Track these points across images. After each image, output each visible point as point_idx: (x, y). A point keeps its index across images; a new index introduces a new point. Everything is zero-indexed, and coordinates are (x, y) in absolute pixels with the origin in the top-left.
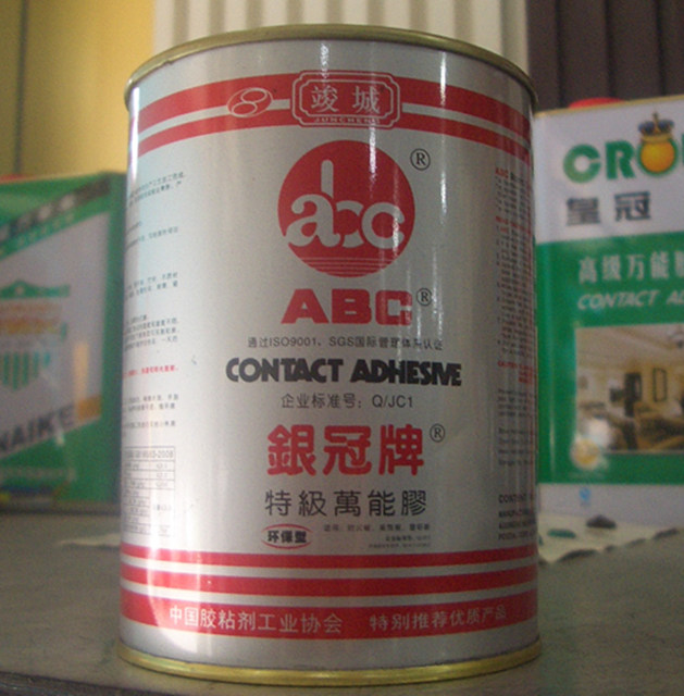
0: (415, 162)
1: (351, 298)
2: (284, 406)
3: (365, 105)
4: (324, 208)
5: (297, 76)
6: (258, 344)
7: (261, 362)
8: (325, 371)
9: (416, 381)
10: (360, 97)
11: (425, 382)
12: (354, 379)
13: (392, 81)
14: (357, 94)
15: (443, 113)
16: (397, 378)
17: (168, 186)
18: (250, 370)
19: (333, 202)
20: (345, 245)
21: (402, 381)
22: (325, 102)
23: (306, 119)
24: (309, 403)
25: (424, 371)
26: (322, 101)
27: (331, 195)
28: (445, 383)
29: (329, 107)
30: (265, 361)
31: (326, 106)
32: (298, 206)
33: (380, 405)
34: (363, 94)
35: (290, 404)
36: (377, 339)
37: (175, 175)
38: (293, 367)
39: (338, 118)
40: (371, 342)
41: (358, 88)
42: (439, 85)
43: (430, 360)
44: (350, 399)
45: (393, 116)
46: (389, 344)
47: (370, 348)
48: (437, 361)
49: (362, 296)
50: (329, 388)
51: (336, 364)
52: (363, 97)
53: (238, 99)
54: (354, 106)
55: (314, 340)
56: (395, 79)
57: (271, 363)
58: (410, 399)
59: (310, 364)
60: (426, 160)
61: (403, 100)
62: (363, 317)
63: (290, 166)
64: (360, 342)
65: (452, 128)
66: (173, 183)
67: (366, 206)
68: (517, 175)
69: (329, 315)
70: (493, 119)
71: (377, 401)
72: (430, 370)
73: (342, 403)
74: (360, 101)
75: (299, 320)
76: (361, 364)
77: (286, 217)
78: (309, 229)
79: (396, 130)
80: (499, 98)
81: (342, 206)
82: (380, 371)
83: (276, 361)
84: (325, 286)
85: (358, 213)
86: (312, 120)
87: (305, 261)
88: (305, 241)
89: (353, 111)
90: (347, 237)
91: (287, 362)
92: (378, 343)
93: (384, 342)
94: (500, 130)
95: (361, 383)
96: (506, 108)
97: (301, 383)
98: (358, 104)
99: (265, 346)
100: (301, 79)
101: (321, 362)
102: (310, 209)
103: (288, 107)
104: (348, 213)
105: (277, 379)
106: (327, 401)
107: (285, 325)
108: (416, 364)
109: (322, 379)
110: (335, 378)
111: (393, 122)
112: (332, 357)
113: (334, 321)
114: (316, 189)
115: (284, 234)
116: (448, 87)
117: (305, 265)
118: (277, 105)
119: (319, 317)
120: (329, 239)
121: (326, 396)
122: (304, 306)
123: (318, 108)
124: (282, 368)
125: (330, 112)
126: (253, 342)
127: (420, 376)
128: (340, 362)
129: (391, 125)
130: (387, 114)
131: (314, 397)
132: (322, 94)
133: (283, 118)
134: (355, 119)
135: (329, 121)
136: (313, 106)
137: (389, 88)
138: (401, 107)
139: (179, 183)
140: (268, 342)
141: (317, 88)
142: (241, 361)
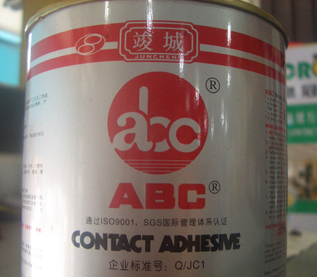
0: (209, 87)
1: (160, 190)
2: (111, 269)
3: (172, 46)
4: (141, 122)
5: (123, 25)
6: (93, 222)
7: (95, 236)
8: (141, 244)
9: (207, 249)
10: (169, 40)
11: (213, 250)
12: (162, 250)
13: (193, 28)
14: (167, 38)
15: (228, 51)
16: (194, 248)
17: (39, 103)
18: (87, 240)
19: (148, 118)
20: (156, 150)
21: (197, 250)
22: (143, 43)
23: (129, 56)
24: (129, 267)
25: (213, 241)
26: (140, 43)
27: (146, 112)
28: (228, 248)
29: (146, 47)
30: (97, 234)
31: (143, 46)
32: (122, 121)
33: (180, 268)
34: (171, 37)
35: (115, 267)
36: (179, 220)
37: (43, 95)
38: (117, 240)
39: (152, 55)
40: (175, 223)
41: (167, 33)
42: (226, 31)
43: (218, 233)
44: (158, 265)
45: (193, 53)
46: (188, 223)
47: (174, 226)
48: (223, 233)
49: (168, 188)
50: (143, 256)
51: (148, 239)
52: (171, 41)
53: (82, 42)
54: (164, 46)
55: (132, 220)
56: (195, 26)
57: (102, 236)
58: (203, 262)
59: (129, 239)
60: (217, 86)
61: (200, 42)
62: (169, 204)
63: (117, 91)
64: (166, 223)
65: (236, 62)
66: (42, 101)
67: (173, 120)
68: (278, 93)
69: (144, 204)
70: (262, 55)
71: (179, 265)
72: (217, 240)
73: (152, 267)
74: (169, 43)
75: (122, 206)
76: (167, 239)
77: (113, 129)
78: (129, 138)
79: (195, 64)
80: (266, 41)
81: (154, 121)
82: (181, 244)
83: (105, 235)
84: (141, 181)
85: (166, 126)
86: (134, 57)
87: (126, 162)
88: (127, 147)
89: (163, 50)
90: (157, 144)
91: (113, 237)
92: (180, 223)
93: (184, 222)
94: (267, 62)
95: (167, 253)
96: (270, 47)
97: (123, 252)
98: (167, 45)
99: (98, 224)
100: (126, 27)
101: (137, 238)
102: (131, 123)
103: (117, 48)
104: (159, 126)
105: (106, 249)
106: (142, 266)
107: (112, 209)
108: (207, 237)
109: (138, 250)
110: (148, 249)
111: (192, 58)
112: (146, 234)
113: (147, 208)
114: (136, 108)
115: (112, 142)
116: (232, 33)
117: (127, 165)
118: (109, 46)
119: (136, 204)
120: (145, 145)
121: (141, 263)
122: (126, 196)
123: (138, 48)
124: (109, 241)
125: (146, 51)
126: (89, 220)
127: (211, 245)
128: (152, 238)
129: (191, 61)
130: (188, 52)
131: (133, 263)
132: (141, 38)
133: (112, 55)
134: (165, 56)
135: (146, 58)
136: (134, 47)
137: (190, 33)
138: (199, 48)
139: (45, 101)
140: (100, 221)
141: (137, 34)
142: (81, 233)
